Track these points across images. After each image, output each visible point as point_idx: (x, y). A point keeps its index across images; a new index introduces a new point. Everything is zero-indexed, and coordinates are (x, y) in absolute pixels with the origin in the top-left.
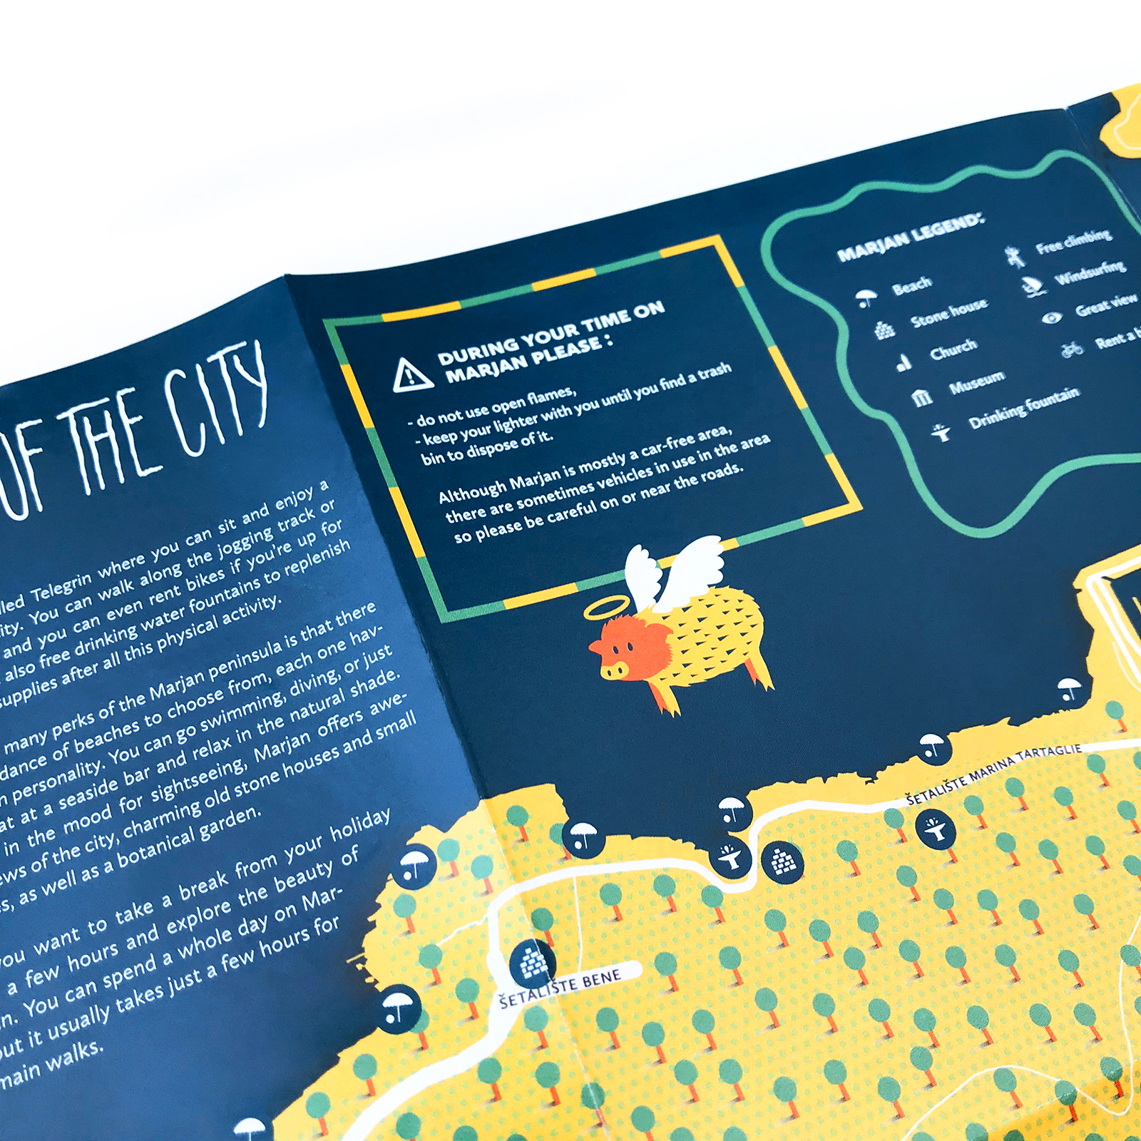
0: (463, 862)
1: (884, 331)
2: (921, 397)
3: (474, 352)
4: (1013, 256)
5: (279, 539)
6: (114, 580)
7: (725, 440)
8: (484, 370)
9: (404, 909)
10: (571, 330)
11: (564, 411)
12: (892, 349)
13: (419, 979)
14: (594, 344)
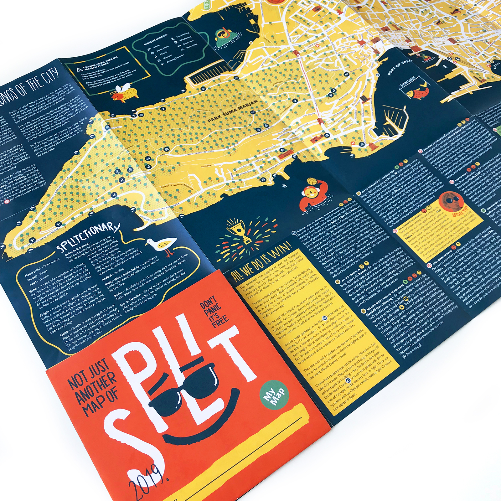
0: (97, 120)
1: (152, 53)
2: (159, 61)
3: (89, 67)
4: (173, 39)
5: (64, 91)
6: (41, 100)
7: (129, 71)
8: (90, 68)
9: (91, 127)
10: (103, 62)
11: (104, 72)
12: (154, 55)
13: (94, 133)
14: (107, 63)
